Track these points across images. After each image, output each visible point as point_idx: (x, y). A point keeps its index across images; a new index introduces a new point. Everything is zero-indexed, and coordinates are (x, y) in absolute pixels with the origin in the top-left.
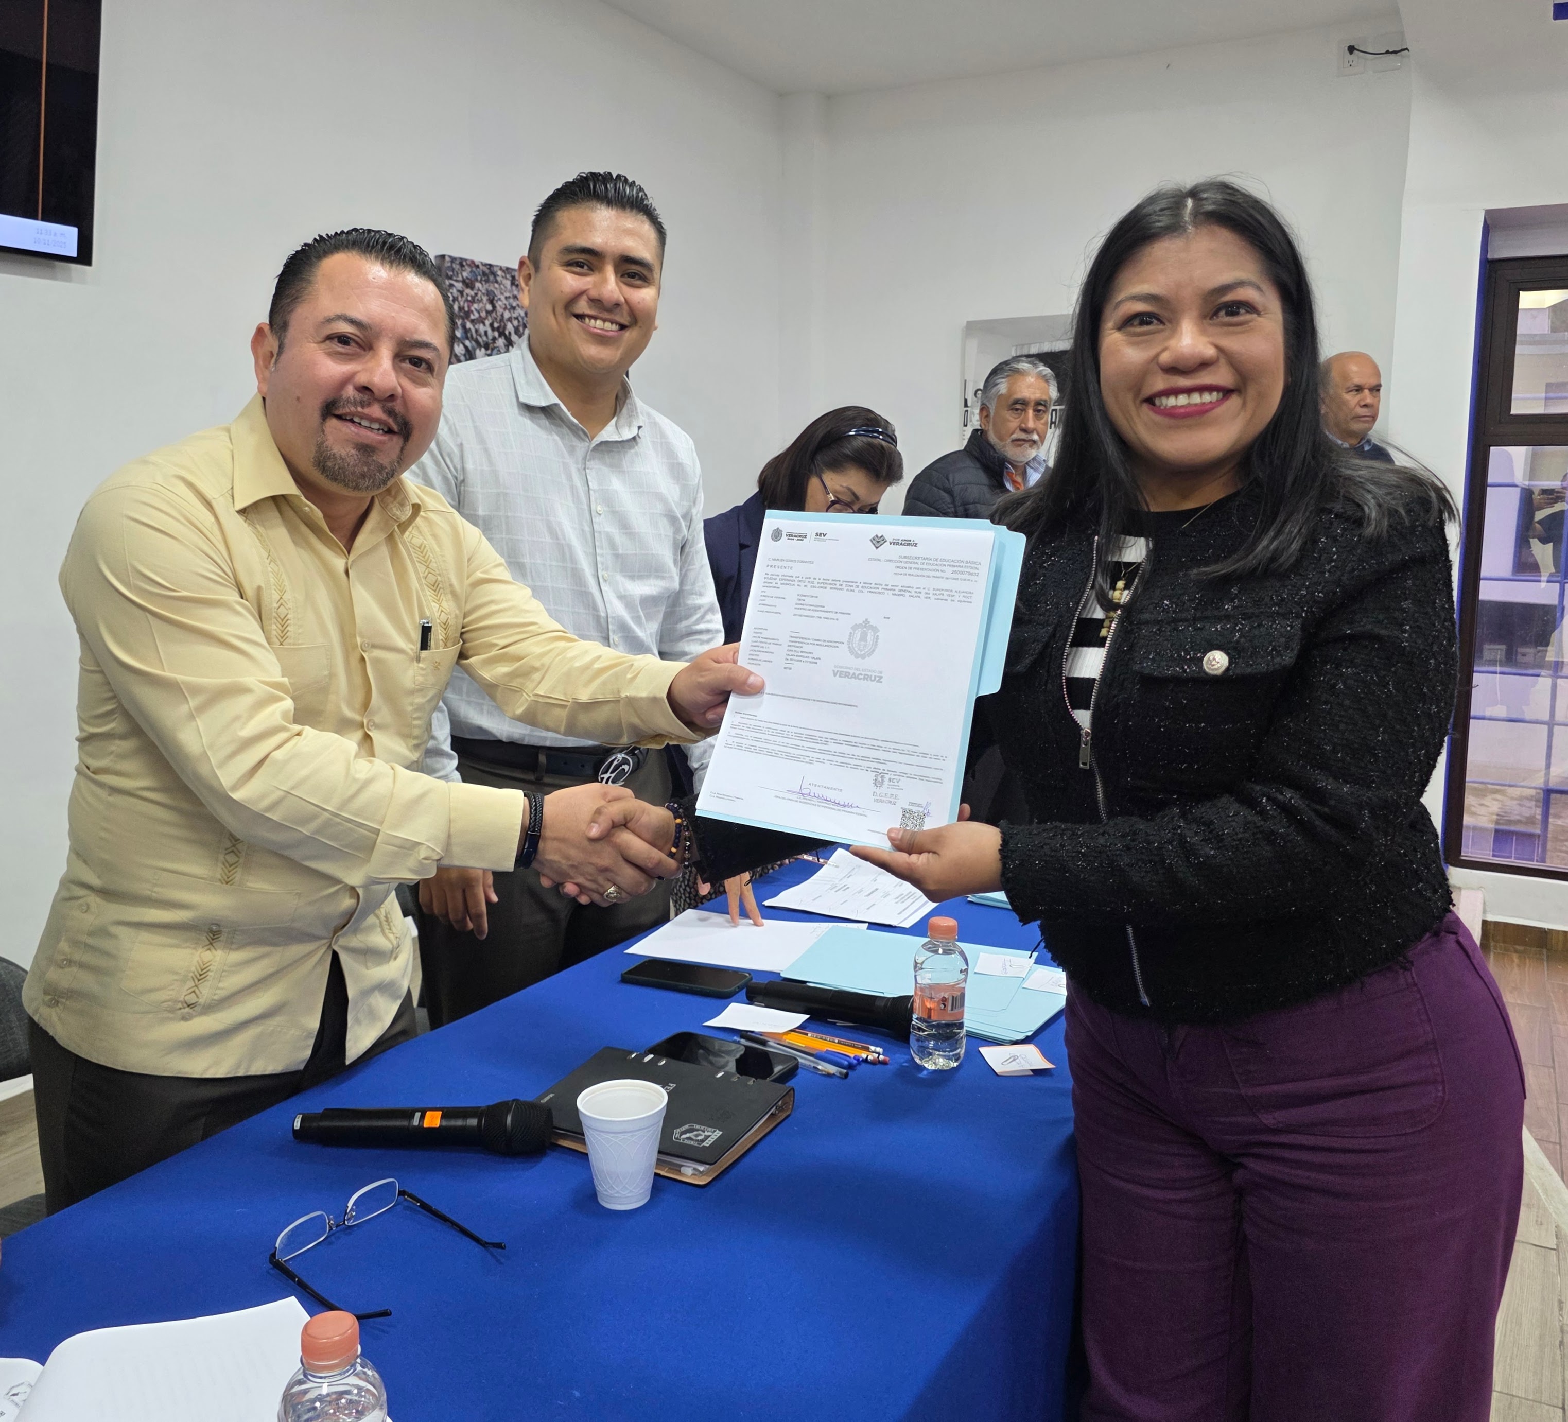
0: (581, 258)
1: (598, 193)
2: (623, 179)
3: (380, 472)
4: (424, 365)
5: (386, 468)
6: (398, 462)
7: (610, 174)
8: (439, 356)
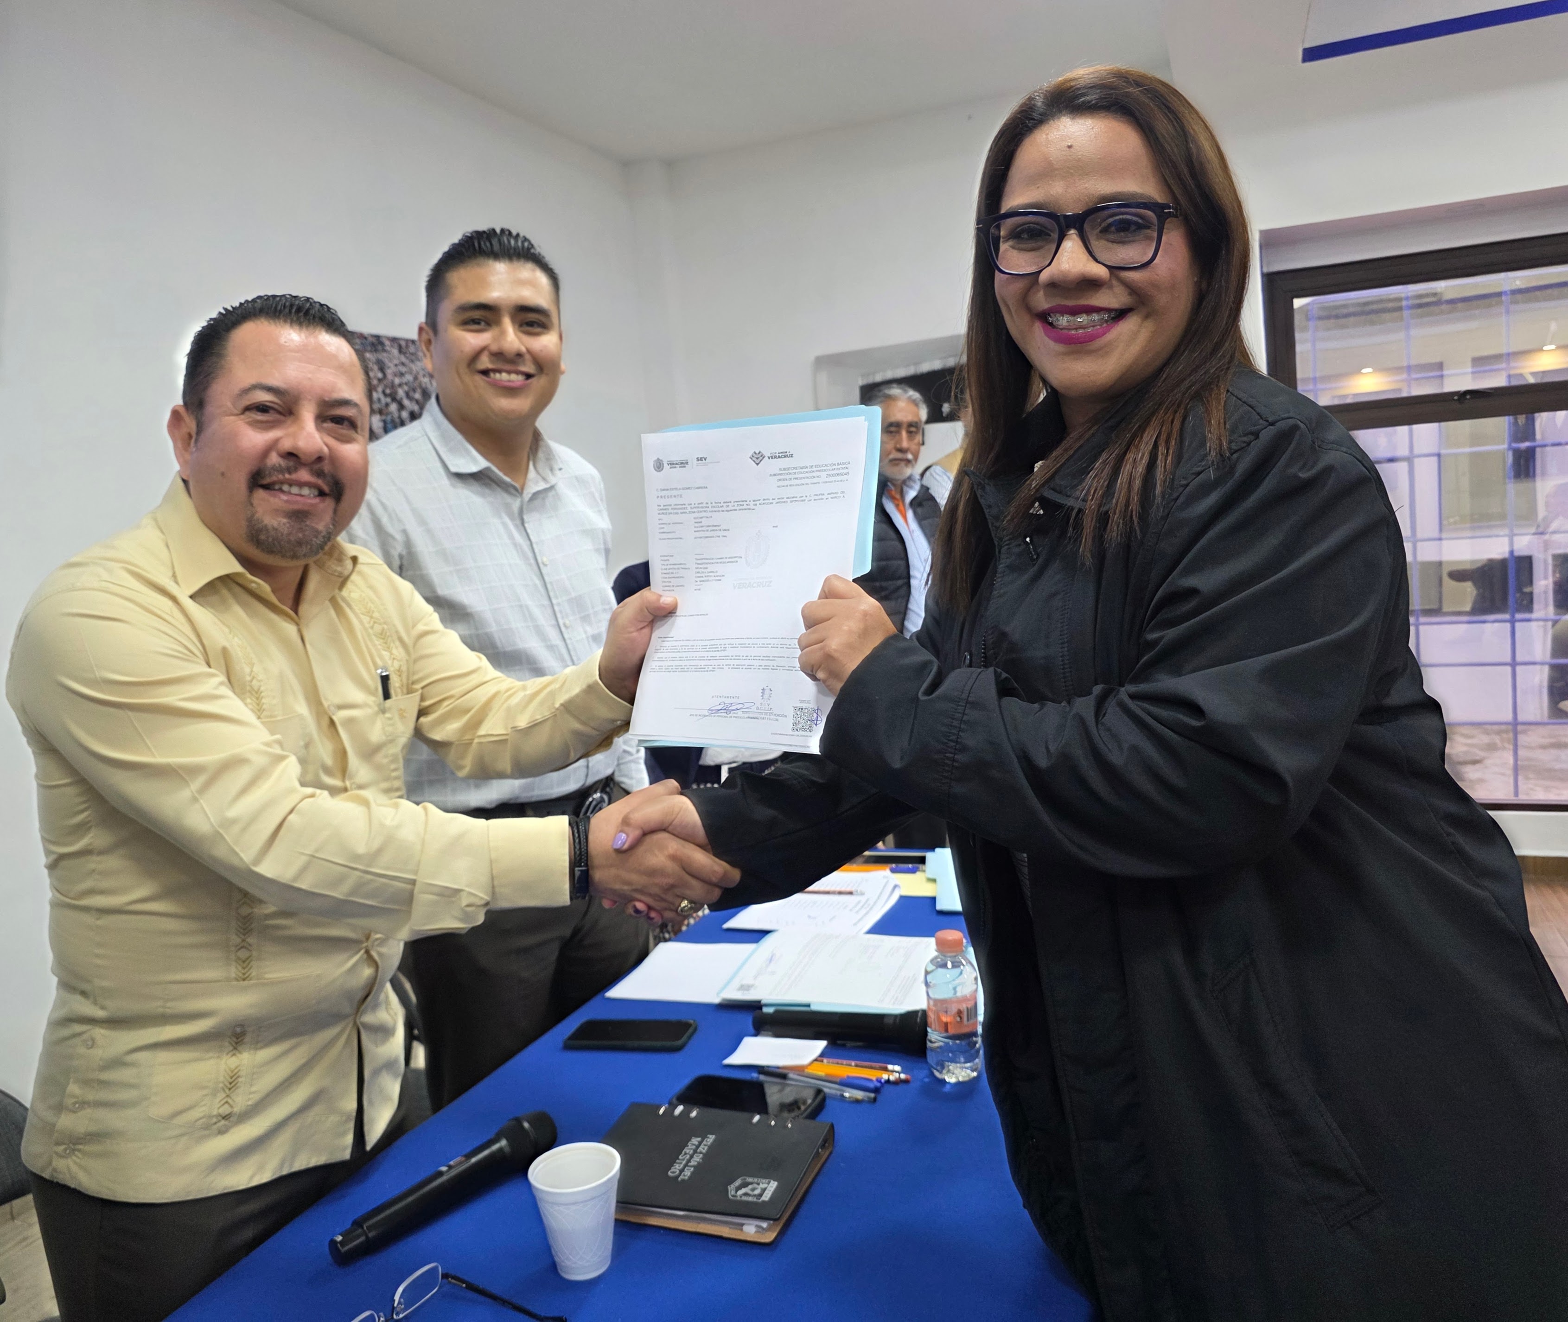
0: (477, 314)
1: (484, 251)
2: (507, 233)
3: (316, 537)
4: (346, 423)
5: (321, 532)
6: (334, 525)
7: (494, 230)
8: (360, 411)
